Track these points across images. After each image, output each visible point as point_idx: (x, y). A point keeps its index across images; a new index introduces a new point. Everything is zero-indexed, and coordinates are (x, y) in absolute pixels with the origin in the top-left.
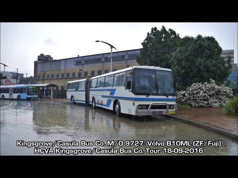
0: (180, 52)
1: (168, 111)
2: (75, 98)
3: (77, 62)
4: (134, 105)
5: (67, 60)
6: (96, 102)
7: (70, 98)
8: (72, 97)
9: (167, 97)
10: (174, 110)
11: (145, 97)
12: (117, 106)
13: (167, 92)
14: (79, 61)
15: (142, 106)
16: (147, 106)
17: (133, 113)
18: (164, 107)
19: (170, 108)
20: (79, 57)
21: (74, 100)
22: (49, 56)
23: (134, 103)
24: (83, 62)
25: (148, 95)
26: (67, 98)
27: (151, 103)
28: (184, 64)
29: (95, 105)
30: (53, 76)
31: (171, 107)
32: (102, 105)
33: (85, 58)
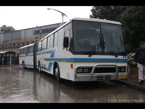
0: (129, 12)
1: (117, 76)
2: (26, 63)
3: (35, 32)
4: (72, 68)
5: (27, 30)
6: (41, 66)
7: (22, 64)
8: (23, 62)
9: (117, 56)
10: (126, 74)
11: (86, 57)
12: (57, 70)
13: (115, 51)
14: (37, 31)
15: (83, 68)
16: (90, 69)
17: (72, 79)
18: (112, 70)
19: (121, 72)
20: (37, 27)
21: (25, 65)
22: (11, 28)
23: (72, 65)
24: (41, 32)
25: (90, 54)
26: (20, 63)
27: (94, 65)
28: (134, 25)
29: (40, 70)
30: (14, 44)
31: (121, 69)
32: (45, 69)
33: (42, 28)
